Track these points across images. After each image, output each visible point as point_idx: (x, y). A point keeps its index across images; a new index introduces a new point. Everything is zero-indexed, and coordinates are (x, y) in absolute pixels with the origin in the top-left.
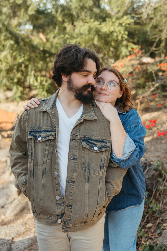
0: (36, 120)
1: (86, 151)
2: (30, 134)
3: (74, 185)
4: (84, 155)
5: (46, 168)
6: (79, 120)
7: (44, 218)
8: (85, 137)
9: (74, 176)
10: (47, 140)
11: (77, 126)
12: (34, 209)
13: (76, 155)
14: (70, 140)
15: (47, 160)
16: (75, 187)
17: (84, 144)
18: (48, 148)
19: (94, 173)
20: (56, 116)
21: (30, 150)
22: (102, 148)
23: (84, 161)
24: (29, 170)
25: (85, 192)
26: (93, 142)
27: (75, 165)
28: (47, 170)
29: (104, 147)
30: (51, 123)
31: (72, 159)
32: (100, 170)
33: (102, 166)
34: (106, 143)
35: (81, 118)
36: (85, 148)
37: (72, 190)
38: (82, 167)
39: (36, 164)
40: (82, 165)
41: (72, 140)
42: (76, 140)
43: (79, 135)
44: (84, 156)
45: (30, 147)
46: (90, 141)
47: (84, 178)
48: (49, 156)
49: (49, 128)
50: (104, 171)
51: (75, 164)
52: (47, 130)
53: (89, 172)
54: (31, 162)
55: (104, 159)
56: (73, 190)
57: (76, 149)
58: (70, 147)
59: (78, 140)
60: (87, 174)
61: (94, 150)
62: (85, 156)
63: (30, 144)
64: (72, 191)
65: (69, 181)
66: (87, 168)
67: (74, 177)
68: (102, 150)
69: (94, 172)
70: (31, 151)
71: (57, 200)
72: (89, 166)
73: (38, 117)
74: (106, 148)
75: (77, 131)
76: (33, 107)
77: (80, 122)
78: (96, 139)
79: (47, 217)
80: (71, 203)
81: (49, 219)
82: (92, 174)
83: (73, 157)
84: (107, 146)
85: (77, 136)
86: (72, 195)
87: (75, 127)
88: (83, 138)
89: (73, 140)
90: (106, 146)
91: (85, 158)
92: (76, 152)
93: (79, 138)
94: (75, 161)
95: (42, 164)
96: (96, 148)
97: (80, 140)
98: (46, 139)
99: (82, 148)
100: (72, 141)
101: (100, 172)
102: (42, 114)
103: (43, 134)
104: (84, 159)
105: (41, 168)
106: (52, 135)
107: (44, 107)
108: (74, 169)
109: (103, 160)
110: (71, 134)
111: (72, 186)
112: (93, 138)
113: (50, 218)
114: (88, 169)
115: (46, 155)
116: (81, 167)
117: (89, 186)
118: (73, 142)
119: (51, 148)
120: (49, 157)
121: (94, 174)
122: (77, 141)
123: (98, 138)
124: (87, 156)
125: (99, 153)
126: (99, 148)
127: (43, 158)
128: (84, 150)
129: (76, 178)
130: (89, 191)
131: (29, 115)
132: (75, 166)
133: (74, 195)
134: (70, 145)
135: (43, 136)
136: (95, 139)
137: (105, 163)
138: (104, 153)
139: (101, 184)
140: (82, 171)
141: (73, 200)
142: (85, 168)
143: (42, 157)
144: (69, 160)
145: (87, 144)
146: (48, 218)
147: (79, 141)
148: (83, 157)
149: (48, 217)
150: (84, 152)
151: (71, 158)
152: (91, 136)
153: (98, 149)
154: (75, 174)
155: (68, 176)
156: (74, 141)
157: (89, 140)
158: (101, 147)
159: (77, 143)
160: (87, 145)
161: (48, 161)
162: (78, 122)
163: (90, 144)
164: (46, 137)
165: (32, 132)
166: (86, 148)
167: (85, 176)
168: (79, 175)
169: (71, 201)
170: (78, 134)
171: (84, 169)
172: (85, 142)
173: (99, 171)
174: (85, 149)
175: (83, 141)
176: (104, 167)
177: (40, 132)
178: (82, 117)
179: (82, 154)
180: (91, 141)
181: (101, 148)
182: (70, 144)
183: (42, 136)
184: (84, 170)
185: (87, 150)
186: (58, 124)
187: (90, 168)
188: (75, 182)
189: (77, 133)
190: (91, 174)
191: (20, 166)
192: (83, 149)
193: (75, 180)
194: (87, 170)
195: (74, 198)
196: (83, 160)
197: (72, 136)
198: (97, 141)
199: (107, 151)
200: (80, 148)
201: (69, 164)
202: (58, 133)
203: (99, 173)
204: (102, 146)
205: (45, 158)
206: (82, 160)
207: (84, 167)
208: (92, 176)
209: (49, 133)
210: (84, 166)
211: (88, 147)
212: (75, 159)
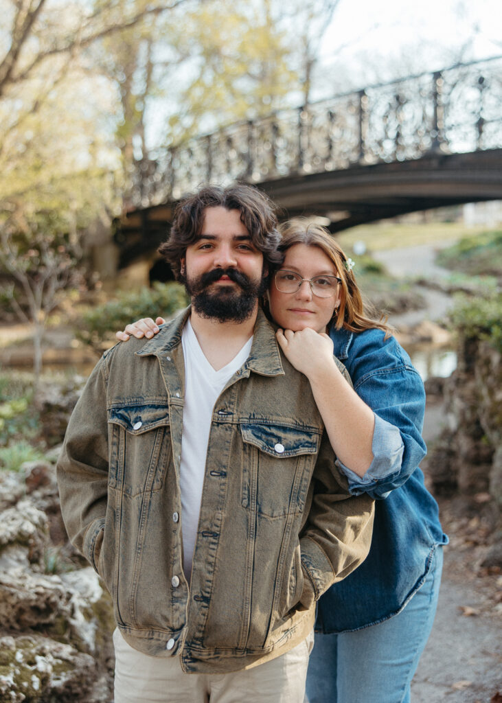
0: (131, 379)
1: (252, 455)
2: (114, 414)
3: (218, 543)
4: (247, 464)
5: (150, 502)
6: (238, 374)
7: (140, 638)
8: (252, 417)
9: (219, 520)
10: (156, 429)
11: (232, 387)
13: (226, 464)
14: (213, 424)
15: (154, 482)
16: (219, 548)
17: (248, 436)
18: (157, 449)
19: (273, 514)
20: (175, 368)
21: (114, 454)
22: (298, 447)
23: (247, 480)
24: (111, 508)
25: (245, 565)
26: (274, 431)
27: (223, 490)
28: (152, 508)
29: (303, 446)
31: (214, 475)
32: (287, 505)
33: (293, 496)
34: (309, 435)
35: (244, 368)
36: (250, 445)
37: (213, 556)
38: (241, 496)
39: (129, 493)
40: (239, 490)
41: (216, 424)
42: (227, 425)
43: (235, 411)
44: (247, 468)
45: (114, 448)
46: (265, 427)
47: (244, 527)
48: (160, 470)
50: (298, 508)
51: (223, 487)
52: (156, 403)
53: (260, 511)
55: (302, 478)
56: (216, 558)
57: (227, 450)
58: (210, 441)
59: (232, 424)
60: (252, 515)
61: (275, 452)
62: (250, 467)
63: (115, 439)
64: (211, 559)
65: (203, 532)
66: (255, 499)
67: (218, 523)
68: (295, 452)
69: (273, 510)
70: (115, 457)
71: (172, 589)
72: (259, 496)
73: (137, 370)
74: (307, 448)
75: (232, 400)
77: (241, 377)
78: (282, 423)
79: (147, 634)
80: (208, 593)
81: (152, 638)
82: (266, 516)
83: (217, 470)
84: (311, 443)
85: (232, 414)
86: (211, 569)
87: (228, 391)
88: (246, 420)
89: (218, 424)
90: (307, 442)
91: (250, 474)
92: (226, 455)
93: (235, 420)
94: (223, 480)
95: (141, 493)
96: (280, 448)
97: (238, 424)
98: (154, 427)
99: (241, 446)
100: (216, 428)
101: (287, 513)
103: (146, 415)
104: (246, 474)
105: (137, 502)
107: (149, 344)
108: (219, 502)
109: (298, 480)
110: (215, 408)
111: (212, 546)
112: (275, 420)
114: (257, 503)
115: (152, 468)
116: (239, 495)
117: (256, 549)
118: (219, 431)
119: (165, 451)
120: (160, 474)
121: (272, 517)
122: (230, 428)
123: (287, 421)
124: (255, 468)
125: (288, 462)
127: (145, 476)
128: (248, 451)
129: (225, 526)
130: (256, 562)
132: (222, 493)
133: (217, 571)
134: (210, 439)
135: (146, 419)
136: (277, 424)
137: (302, 488)
138: (302, 462)
139: (285, 542)
140: (241, 507)
141: (214, 586)
142: (249, 500)
143: (141, 472)
144: (206, 476)
145: (255, 435)
146: (151, 636)
147: (234, 427)
148: (245, 470)
149: (149, 634)
150: (247, 456)
151: (211, 472)
152: (268, 416)
153: (286, 449)
154: (222, 515)
155: (203, 518)
156: (222, 428)
157: (262, 425)
158: (295, 446)
159: (229, 432)
160: (255, 439)
161: (157, 485)
162: (235, 379)
163: (264, 437)
164: (152, 422)
165: (120, 409)
166: (254, 446)
167: (248, 520)
168: (233, 518)
169: (209, 587)
170: (233, 409)
171: (245, 502)
172: (250, 431)
173: (284, 509)
174: (249, 449)
175: (246, 428)
176: (298, 499)
177: (140, 408)
178: (246, 366)
179: (242, 463)
180: (268, 430)
181: (294, 448)
182: (210, 434)
183: (143, 419)
184: (245, 506)
185: (255, 453)
187: (262, 499)
188: (221, 536)
189: (232, 406)
190: (263, 516)
192: (244, 449)
193: (220, 531)
194: (253, 505)
195: (216, 580)
196: (244, 478)
197: (217, 415)
198: (284, 429)
199: (309, 455)
200: (235, 446)
201: (206, 488)
203: (284, 514)
204: (297, 442)
205: (150, 477)
206: (242, 479)
207: (246, 497)
208: (267, 520)
209: (159, 412)
210: (244, 494)
211: (259, 444)
212: (224, 475)
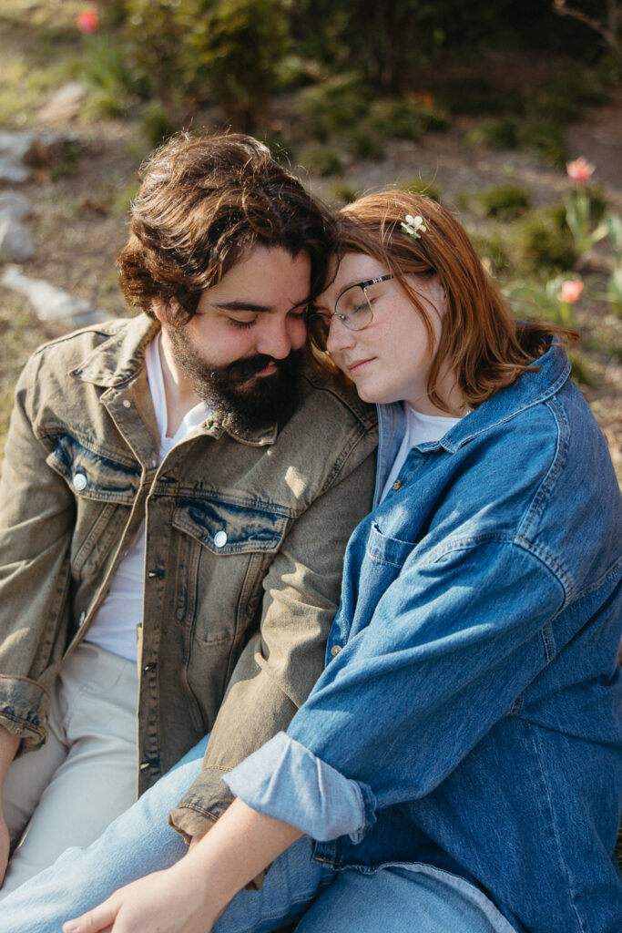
1: (193, 543)
3: (156, 677)
4: (185, 556)
8: (199, 487)
9: (157, 643)
13: (165, 558)
14: (150, 498)
17: (180, 517)
18: (102, 524)
19: (207, 637)
20: (139, 417)
22: (246, 538)
27: (160, 598)
29: (255, 538)
31: (152, 577)
32: (232, 624)
33: (240, 608)
34: (273, 518)
37: (154, 699)
38: (175, 604)
40: (172, 595)
41: (154, 497)
42: (166, 499)
44: (185, 563)
46: (213, 506)
51: (160, 594)
55: (256, 584)
57: (164, 536)
58: (149, 525)
61: (215, 545)
62: (188, 561)
64: (153, 704)
66: (193, 609)
67: (157, 647)
72: (198, 605)
74: (258, 542)
78: (232, 498)
80: (155, 752)
82: (198, 639)
83: (154, 568)
85: (173, 482)
86: (154, 717)
88: (188, 492)
90: (265, 530)
91: (188, 572)
92: (165, 545)
93: (177, 490)
94: (160, 584)
96: (221, 539)
100: (153, 502)
104: (183, 572)
109: (248, 588)
110: (160, 473)
111: (152, 684)
114: (196, 616)
116: (171, 602)
118: (158, 508)
121: (205, 641)
123: (238, 495)
126: (231, 540)
132: (159, 602)
134: (149, 520)
138: (257, 560)
140: (174, 618)
142: (186, 610)
144: (146, 581)
147: (174, 501)
151: (149, 573)
152: (219, 487)
153: (228, 542)
156: (159, 502)
157: (210, 501)
158: (242, 536)
169: (154, 744)
170: (176, 475)
173: (228, 629)
176: (247, 609)
179: (179, 555)
182: (149, 514)
184: (180, 618)
189: (174, 470)
192: (184, 535)
194: (190, 618)
196: (180, 577)
197: (158, 483)
204: (246, 531)
206: (177, 579)
207: (182, 604)
208: (199, 645)
210: (180, 601)
212: (161, 575)
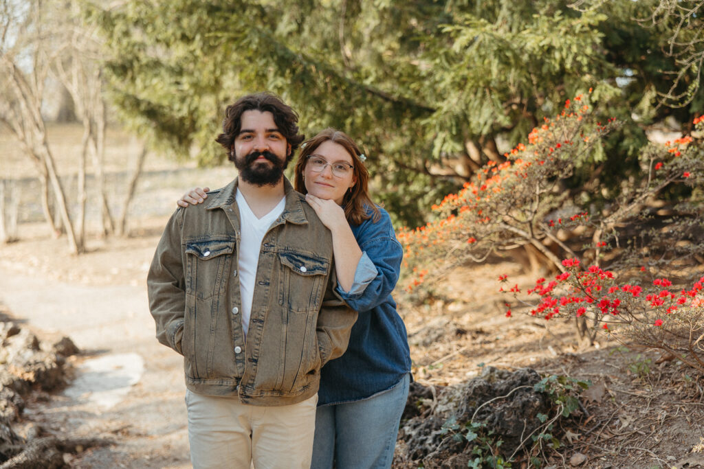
0: (200, 224)
1: (286, 273)
2: (189, 247)
3: (263, 326)
4: (282, 278)
5: (218, 301)
6: (278, 221)
7: (212, 385)
8: (286, 248)
9: (263, 312)
10: (220, 256)
11: (271, 231)
12: (195, 371)
13: (269, 277)
15: (220, 289)
16: (264, 329)
17: (284, 260)
18: (221, 268)
20: (236, 215)
21: (188, 273)
22: (315, 269)
23: (282, 288)
24: (188, 306)
25: (281, 340)
26: (299, 258)
28: (219, 305)
29: (318, 269)
30: (226, 227)
31: (261, 285)
32: (308, 305)
33: (312, 300)
34: (322, 263)
35: (281, 218)
36: (285, 266)
37: (259, 334)
39: (200, 297)
40: (277, 295)
41: (263, 252)
42: (270, 253)
45: (189, 269)
46: (293, 256)
47: (280, 317)
48: (224, 281)
49: (223, 237)
50: (315, 308)
51: (267, 292)
52: (219, 239)
53: (290, 308)
54: (190, 294)
55: (317, 289)
56: (261, 335)
57: (270, 268)
58: (259, 263)
59: (274, 252)
60: (285, 310)
61: (301, 272)
62: (284, 280)
63: (190, 263)
64: (258, 336)
65: (254, 320)
66: (286, 300)
67: (263, 314)
68: (313, 273)
69: (299, 308)
70: (190, 275)
71: (236, 355)
72: (290, 298)
73: (204, 218)
74: (320, 271)
75: (273, 237)
76: (195, 202)
77: (280, 223)
78: (305, 254)
79: (218, 382)
80: (256, 357)
82: (294, 311)
83: (263, 281)
84: (323, 268)
85: (273, 246)
88: (283, 251)
89: (265, 252)
90: (321, 267)
91: (284, 284)
92: (269, 272)
94: (267, 287)
95: (211, 296)
96: (303, 269)
97: (277, 253)
98: (218, 254)
99: (279, 266)
100: (263, 254)
101: (308, 310)
102: (210, 213)
103: (212, 247)
104: (282, 284)
105: (209, 302)
106: (230, 248)
107: (214, 202)
108: (264, 301)
109: (315, 290)
110: (263, 242)
111: (259, 328)
112: (300, 251)
113: (225, 383)
114: (289, 303)
115: (218, 280)
116: (277, 298)
117: (288, 331)
118: (265, 256)
119: (227, 269)
120: (224, 284)
121: (298, 311)
122: (272, 255)
123: (309, 253)
124: (288, 281)
125: (309, 279)
126: (308, 270)
127: (214, 286)
129: (268, 316)
130: (288, 339)
131: (187, 215)
132: (266, 295)
133: (262, 344)
134: (259, 261)
135: (213, 249)
136: (302, 254)
137: (318, 296)
138: (317, 279)
139: (308, 329)
140: (278, 305)
141: (260, 352)
142: (283, 301)
143: (211, 283)
144: (256, 285)
145: (289, 260)
147: (275, 254)
148: (281, 282)
149: (220, 383)
150: (282, 273)
151: (259, 282)
152: (296, 249)
154: (265, 309)
155: (253, 311)
156: (267, 255)
157: (292, 254)
159: (271, 258)
160: (289, 262)
161: (222, 291)
162: (275, 224)
163: (294, 262)
164: (217, 251)
165: (192, 244)
166: (287, 267)
167: (282, 313)
168: (273, 311)
169: (257, 353)
170: (274, 243)
171: (281, 302)
172: (285, 257)
173: (306, 307)
174: (285, 269)
175: (283, 255)
176: (315, 302)
177: (208, 242)
178: (283, 217)
179: (279, 277)
180: (296, 257)
181: (312, 270)
182: (259, 259)
183: (210, 249)
184: (281, 304)
185: (288, 271)
186: (240, 229)
187: (292, 301)
188: (265, 322)
189: (273, 241)
190: (292, 311)
191: (167, 304)
192: (281, 269)
193: (264, 319)
194: (286, 304)
195: (261, 348)
196: (280, 287)
197: (263, 246)
198: (306, 258)
199: (322, 275)
200: (275, 266)
201: (256, 292)
202: (239, 244)
203: (306, 311)
204: (314, 267)
205: (217, 286)
208: (295, 314)
209: (222, 244)
210: (281, 297)
211: (291, 266)
212: (268, 284)
